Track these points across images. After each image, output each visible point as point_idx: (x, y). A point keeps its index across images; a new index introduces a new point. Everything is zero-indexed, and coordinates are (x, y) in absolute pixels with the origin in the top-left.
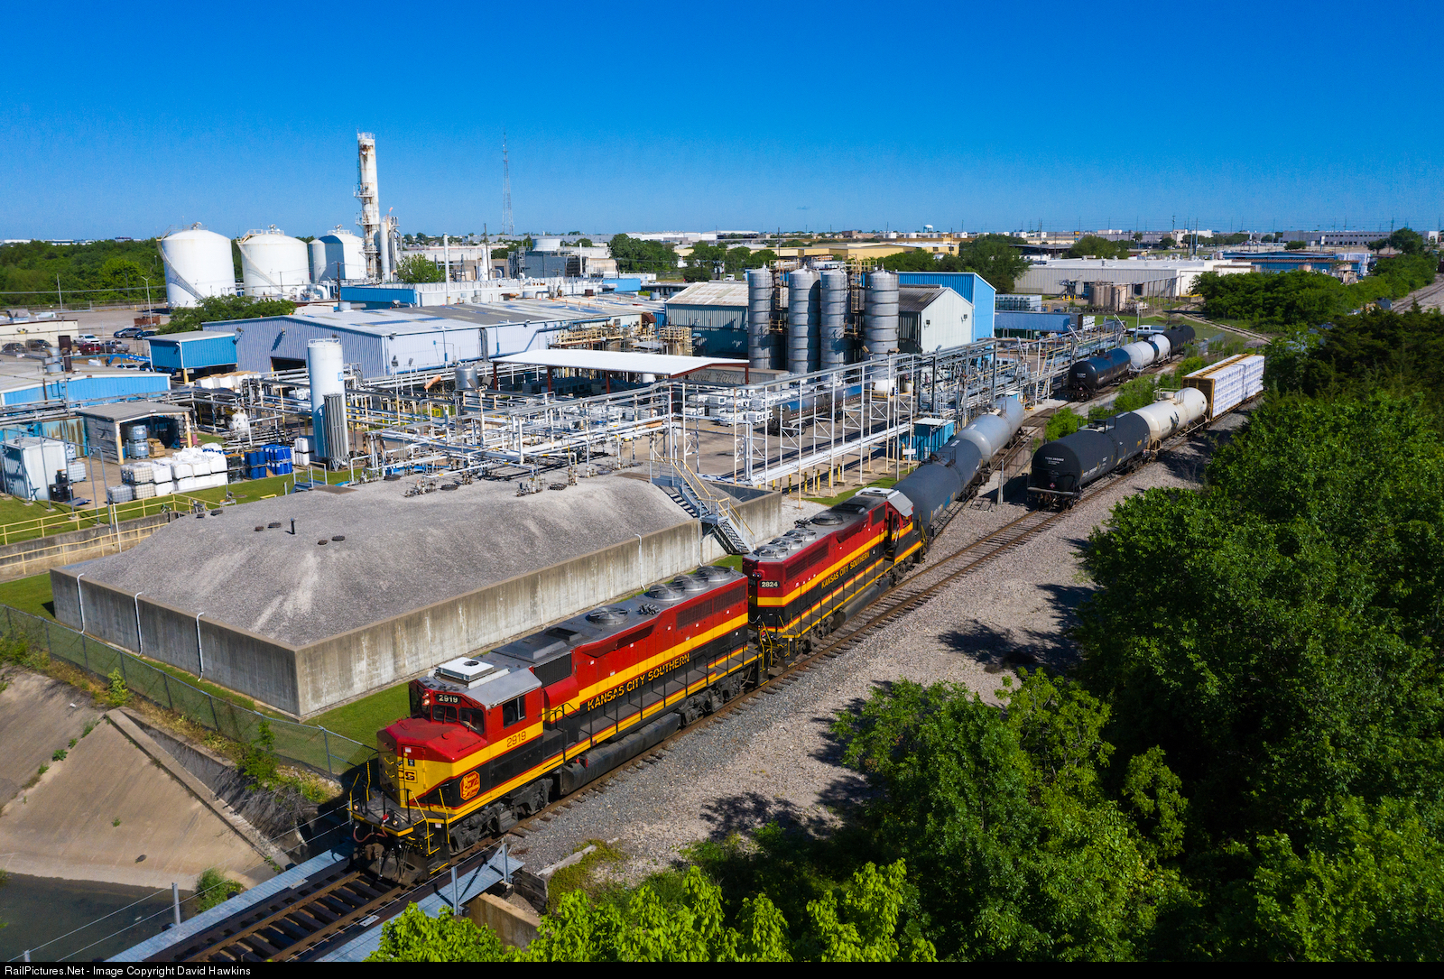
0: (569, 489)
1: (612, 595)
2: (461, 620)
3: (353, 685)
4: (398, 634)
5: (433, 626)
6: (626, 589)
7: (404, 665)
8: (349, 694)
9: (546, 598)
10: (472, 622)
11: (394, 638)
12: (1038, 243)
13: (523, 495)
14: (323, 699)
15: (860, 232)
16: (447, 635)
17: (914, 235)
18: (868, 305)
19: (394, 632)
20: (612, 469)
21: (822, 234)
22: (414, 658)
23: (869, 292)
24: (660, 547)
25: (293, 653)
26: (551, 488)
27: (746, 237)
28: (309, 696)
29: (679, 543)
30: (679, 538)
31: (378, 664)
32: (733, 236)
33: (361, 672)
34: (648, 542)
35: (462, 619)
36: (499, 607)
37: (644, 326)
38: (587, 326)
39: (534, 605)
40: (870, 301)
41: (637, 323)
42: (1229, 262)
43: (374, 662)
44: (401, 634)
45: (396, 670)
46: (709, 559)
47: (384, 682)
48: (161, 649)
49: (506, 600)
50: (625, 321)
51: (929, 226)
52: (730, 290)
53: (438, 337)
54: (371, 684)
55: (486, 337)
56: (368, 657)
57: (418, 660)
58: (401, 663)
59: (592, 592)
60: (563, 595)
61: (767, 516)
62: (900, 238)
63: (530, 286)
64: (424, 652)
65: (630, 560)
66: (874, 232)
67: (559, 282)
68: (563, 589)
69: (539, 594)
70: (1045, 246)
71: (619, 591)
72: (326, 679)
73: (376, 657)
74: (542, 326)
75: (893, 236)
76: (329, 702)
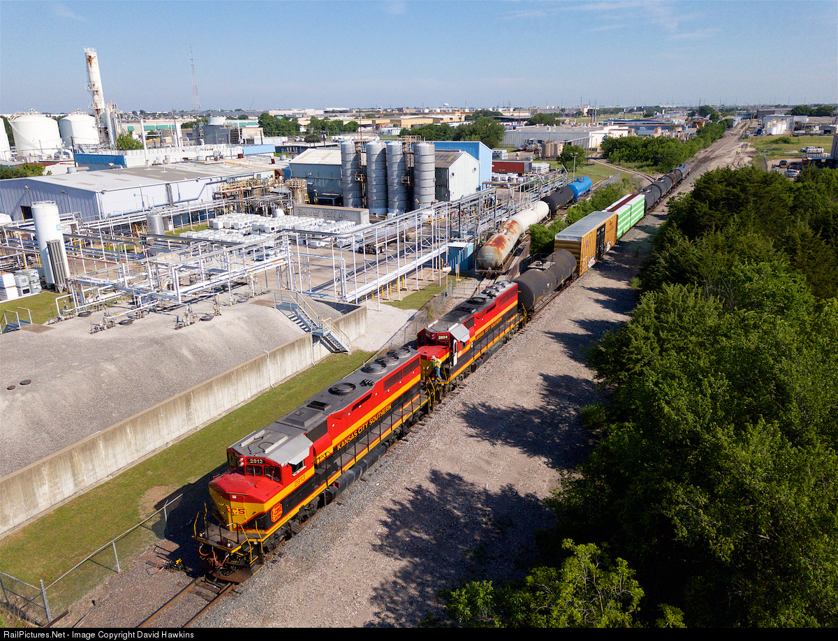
0: (216, 320)
1: (249, 396)
2: (129, 437)
3: (37, 505)
5: (106, 446)
6: (260, 389)
7: (83, 480)
8: (35, 512)
9: (198, 408)
10: (139, 436)
11: (72, 462)
12: (508, 114)
13: (180, 328)
14: (11, 522)
15: (407, 108)
16: (119, 450)
17: (438, 111)
18: (416, 164)
19: (71, 457)
20: (248, 297)
21: (385, 110)
22: (92, 473)
23: (416, 156)
24: (283, 355)
26: (202, 320)
27: (341, 112)
29: (297, 351)
30: (296, 348)
31: (59, 485)
32: (333, 112)
33: (44, 494)
34: (273, 355)
36: (160, 422)
37: (276, 178)
38: (239, 179)
39: (189, 414)
40: (418, 162)
41: (272, 176)
42: (617, 127)
43: (56, 484)
44: (77, 458)
45: (76, 485)
46: (319, 358)
47: (65, 497)
49: (166, 416)
50: (264, 175)
51: (446, 104)
52: (330, 154)
53: (137, 191)
54: (55, 500)
55: (170, 189)
56: (50, 481)
57: (96, 473)
58: (80, 479)
59: (233, 397)
60: (211, 403)
61: (357, 323)
62: (431, 112)
63: (204, 151)
64: (100, 466)
65: (261, 369)
66: (415, 108)
67: (223, 149)
68: (211, 398)
69: (193, 405)
70: (513, 117)
71: (255, 392)
72: (12, 506)
73: (57, 480)
74: (209, 181)
75: (427, 111)
76: (17, 523)
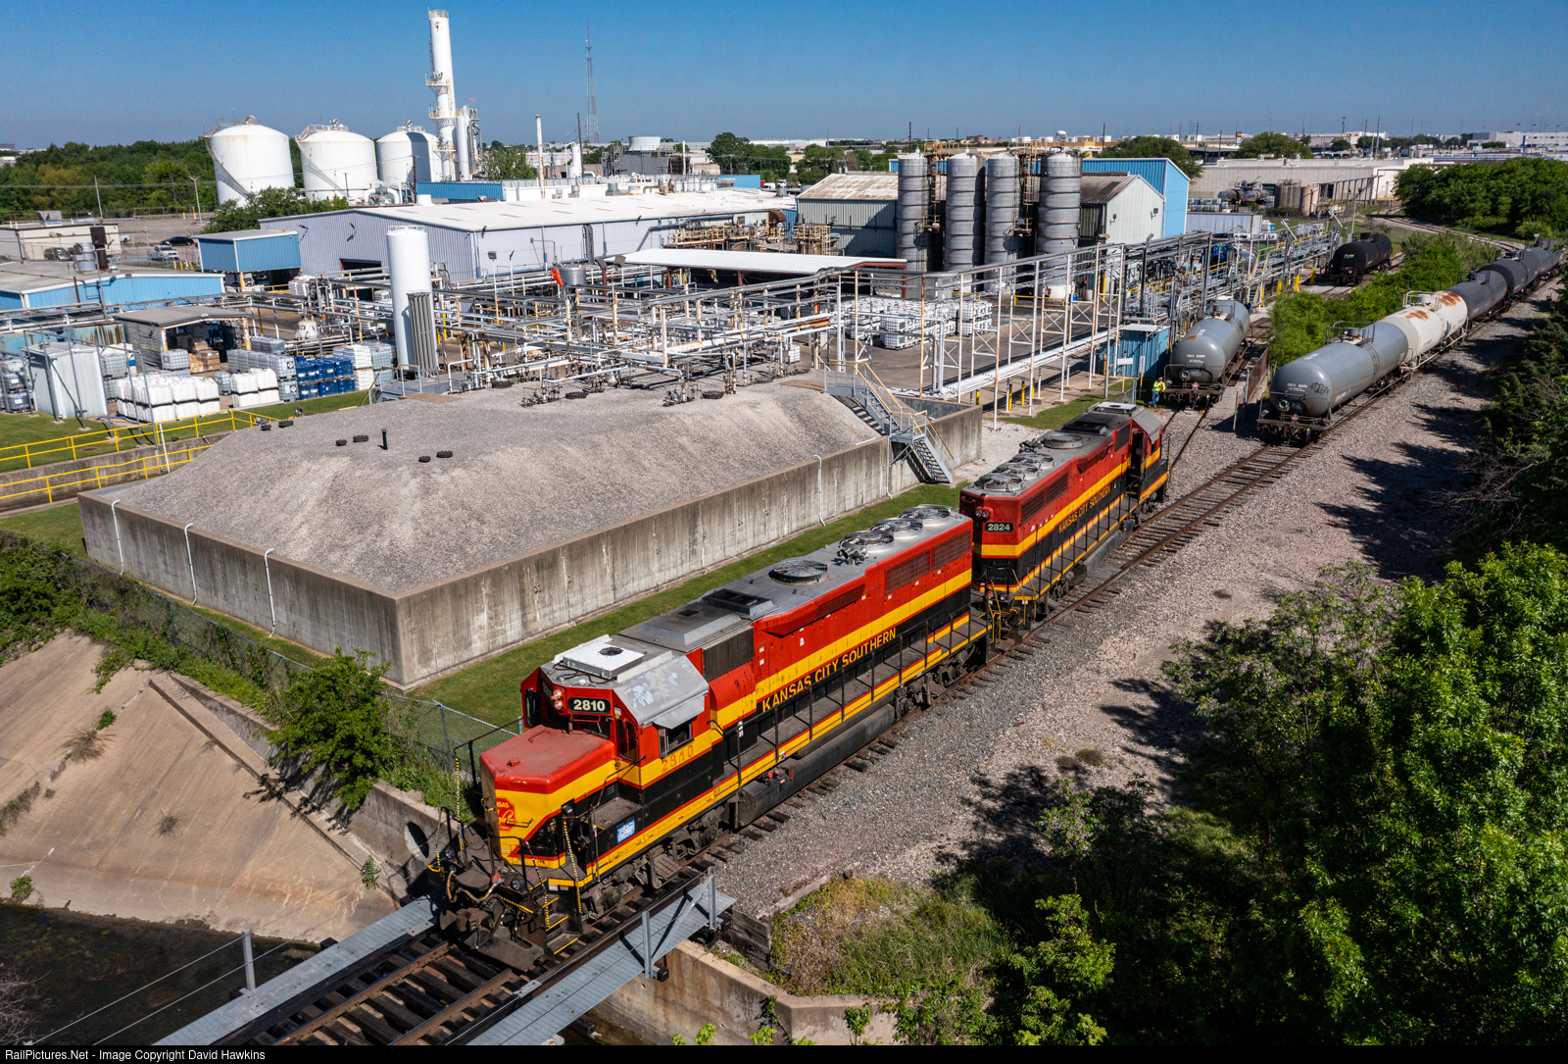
0: (727, 399)
1: (786, 532)
2: (605, 561)
3: (470, 644)
4: (526, 579)
5: (570, 569)
6: (801, 523)
7: (535, 619)
8: (465, 656)
9: (708, 535)
10: (619, 563)
11: (522, 584)
12: (1195, 145)
13: (671, 404)
14: (433, 663)
16: (588, 581)
18: (1043, 194)
19: (521, 577)
20: (775, 376)
22: (547, 610)
23: (1045, 179)
24: (843, 473)
25: (392, 601)
26: (705, 397)
28: (415, 659)
29: (864, 468)
30: (864, 462)
31: (502, 618)
32: (844, 143)
33: (481, 627)
34: (828, 467)
35: (606, 559)
36: (651, 545)
37: (771, 225)
38: (707, 224)
39: (694, 542)
40: (1046, 191)
41: (764, 222)
42: (1431, 160)
43: (497, 615)
44: (531, 579)
45: (524, 624)
46: (898, 489)
47: (509, 641)
48: (221, 594)
49: (659, 536)
50: (749, 220)
52: (872, 182)
53: (536, 233)
54: (494, 642)
56: (490, 608)
57: (553, 612)
58: (530, 617)
59: (762, 528)
60: (728, 531)
61: (965, 438)
63: (635, 182)
64: (560, 601)
65: (808, 488)
68: (728, 523)
69: (700, 529)
71: (795, 527)
72: (437, 636)
73: (500, 609)
74: (653, 224)
76: (440, 667)
